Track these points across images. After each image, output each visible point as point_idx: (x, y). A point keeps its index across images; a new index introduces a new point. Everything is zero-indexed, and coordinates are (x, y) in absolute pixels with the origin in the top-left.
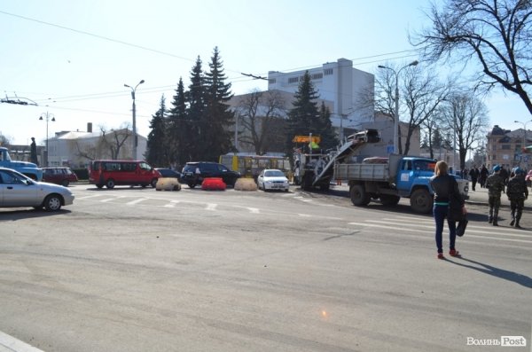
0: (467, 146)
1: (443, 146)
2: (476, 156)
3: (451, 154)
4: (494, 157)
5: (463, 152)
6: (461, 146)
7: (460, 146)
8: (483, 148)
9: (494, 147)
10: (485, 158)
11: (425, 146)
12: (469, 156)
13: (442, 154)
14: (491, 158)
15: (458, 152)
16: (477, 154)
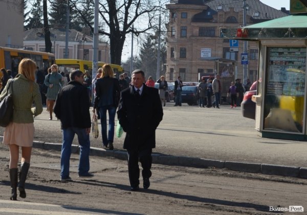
0: (126, 26)
1: (76, 26)
2: (147, 50)
3: (90, 43)
4: (183, 54)
5: (117, 39)
6: (113, 24)
7: (111, 25)
8: (159, 32)
9: (183, 30)
10: (164, 55)
11: (34, 22)
12: (131, 50)
13: (72, 44)
14: (176, 54)
15: (106, 39)
16: (148, 45)
